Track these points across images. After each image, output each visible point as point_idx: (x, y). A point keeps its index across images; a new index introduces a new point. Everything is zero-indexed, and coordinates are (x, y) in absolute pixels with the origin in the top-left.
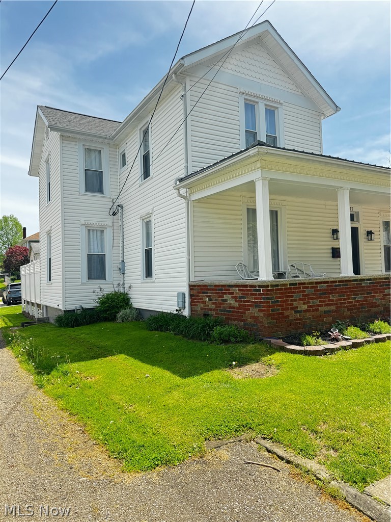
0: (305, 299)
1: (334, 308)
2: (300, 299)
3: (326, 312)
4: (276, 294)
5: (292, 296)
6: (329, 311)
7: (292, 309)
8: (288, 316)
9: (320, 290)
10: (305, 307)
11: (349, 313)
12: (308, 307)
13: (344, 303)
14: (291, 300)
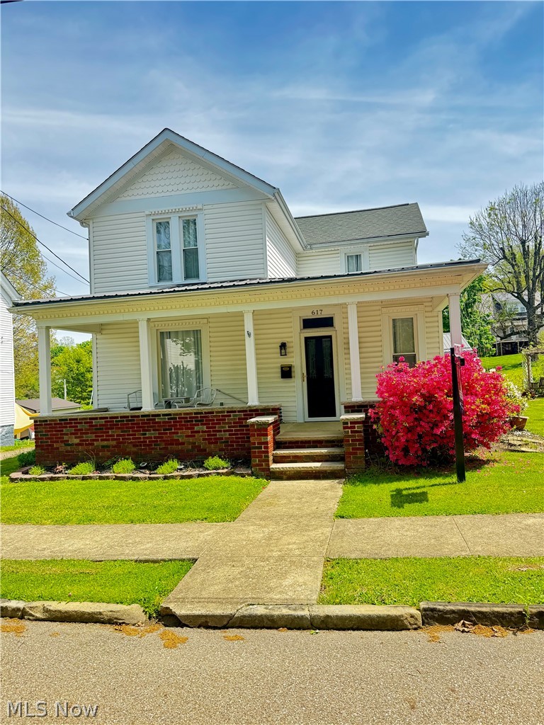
0: (77, 434)
1: (114, 443)
2: (72, 434)
3: (103, 447)
4: (45, 428)
5: (62, 431)
6: (107, 446)
7: (62, 442)
8: (58, 448)
9: (96, 426)
10: (77, 441)
11: (135, 449)
12: (81, 441)
13: (130, 439)
14: (61, 434)
